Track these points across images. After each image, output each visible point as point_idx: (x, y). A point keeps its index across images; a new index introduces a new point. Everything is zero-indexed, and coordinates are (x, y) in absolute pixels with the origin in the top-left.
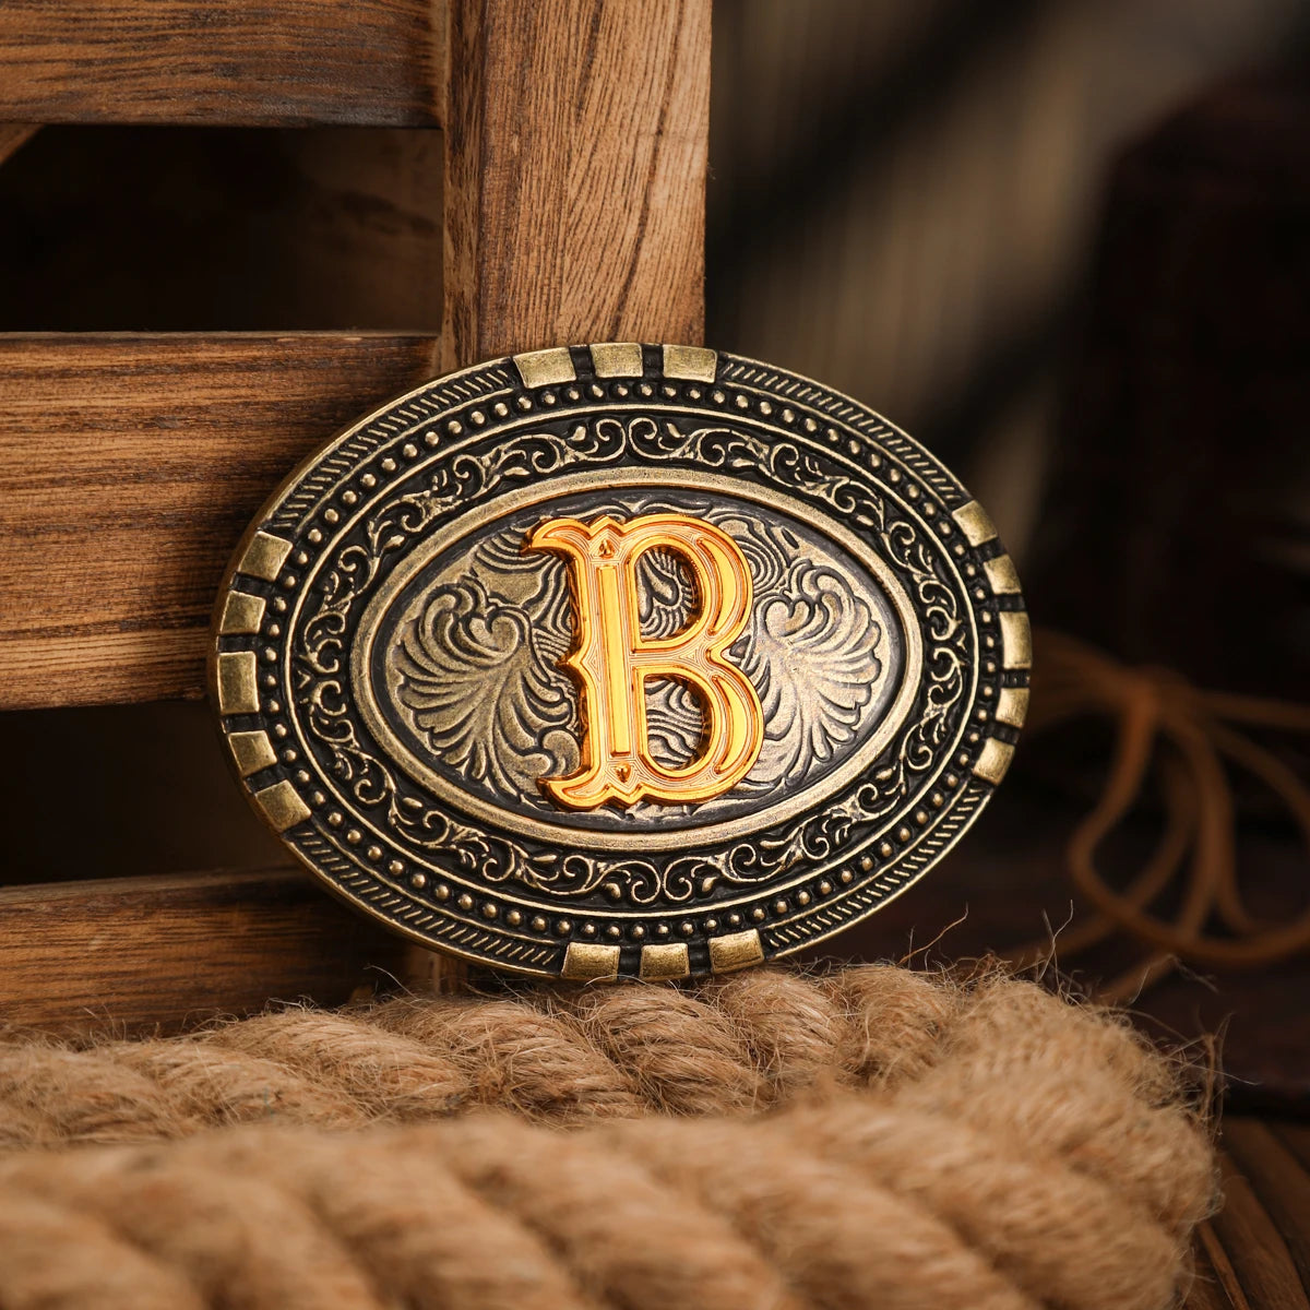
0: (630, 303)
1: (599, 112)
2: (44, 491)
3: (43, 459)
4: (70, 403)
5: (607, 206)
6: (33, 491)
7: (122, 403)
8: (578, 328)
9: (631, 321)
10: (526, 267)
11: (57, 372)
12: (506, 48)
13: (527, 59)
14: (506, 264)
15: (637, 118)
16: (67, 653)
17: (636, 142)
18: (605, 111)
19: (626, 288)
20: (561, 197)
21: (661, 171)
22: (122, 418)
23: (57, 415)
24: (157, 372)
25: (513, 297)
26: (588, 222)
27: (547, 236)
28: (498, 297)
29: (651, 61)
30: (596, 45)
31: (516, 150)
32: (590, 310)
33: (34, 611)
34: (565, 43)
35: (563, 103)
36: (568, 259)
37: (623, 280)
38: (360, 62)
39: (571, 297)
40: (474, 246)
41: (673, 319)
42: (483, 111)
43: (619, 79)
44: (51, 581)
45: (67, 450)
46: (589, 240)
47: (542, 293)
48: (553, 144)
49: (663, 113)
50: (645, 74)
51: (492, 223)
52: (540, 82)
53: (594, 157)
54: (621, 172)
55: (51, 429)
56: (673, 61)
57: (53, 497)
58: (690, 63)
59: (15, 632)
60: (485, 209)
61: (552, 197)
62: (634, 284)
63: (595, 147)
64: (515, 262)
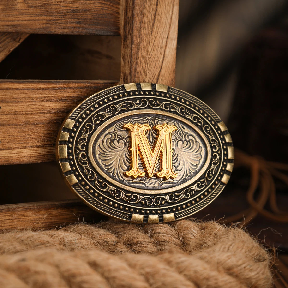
0: (161, 75)
1: (156, 33)
2: (38, 115)
3: (38, 108)
4: (44, 96)
5: (157, 54)
6: (36, 115)
7: (55, 96)
8: (150, 80)
9: (161, 79)
10: (140, 66)
11: (41, 89)
12: (137, 19)
13: (141, 22)
14: (136, 66)
15: (163, 34)
16: (42, 151)
17: (163, 39)
18: (157, 33)
19: (160, 72)
20: (147, 51)
21: (168, 46)
22: (55, 99)
23: (41, 98)
24: (62, 89)
25: (137, 73)
26: (153, 57)
27: (144, 60)
28: (134, 73)
29: (166, 22)
30: (155, 18)
31: (139, 41)
32: (153, 76)
33: (36, 141)
34: (149, 18)
35: (148, 31)
36: (148, 65)
37: (159, 70)
38: (105, 21)
39: (149, 73)
40: (129, 62)
41: (169, 79)
42: (132, 32)
43: (160, 26)
44: (39, 135)
45: (43, 106)
46: (153, 61)
47: (143, 73)
48: (146, 40)
49: (168, 34)
50: (165, 25)
51: (134, 57)
52: (144, 26)
53: (155, 43)
54: (160, 46)
55: (40, 101)
56: (171, 22)
57: (40, 116)
58: (174, 22)
59: (31, 146)
60: (132, 54)
61: (146, 51)
62: (162, 70)
63: (155, 41)
64: (138, 66)
